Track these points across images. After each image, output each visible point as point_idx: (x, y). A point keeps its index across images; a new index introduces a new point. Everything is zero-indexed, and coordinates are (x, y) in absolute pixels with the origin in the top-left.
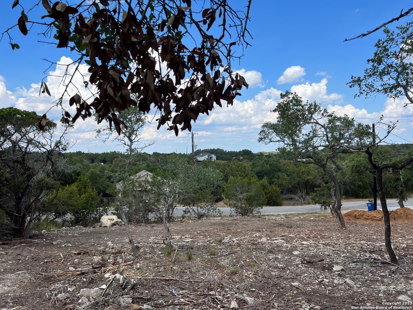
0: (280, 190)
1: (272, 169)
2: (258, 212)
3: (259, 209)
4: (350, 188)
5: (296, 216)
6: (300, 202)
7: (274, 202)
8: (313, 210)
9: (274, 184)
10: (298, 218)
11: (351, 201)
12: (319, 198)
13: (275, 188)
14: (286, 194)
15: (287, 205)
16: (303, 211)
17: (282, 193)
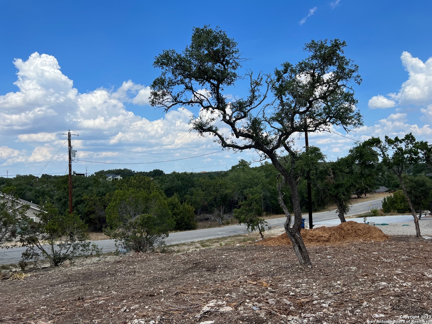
0: (194, 209)
1: (184, 185)
2: (162, 243)
3: (163, 238)
4: (271, 203)
5: (215, 242)
6: (217, 222)
7: (187, 225)
8: (234, 232)
9: (186, 201)
10: (218, 245)
11: (274, 218)
12: (245, 216)
13: (187, 207)
14: (200, 214)
15: (203, 228)
16: (223, 234)
17: (196, 212)
